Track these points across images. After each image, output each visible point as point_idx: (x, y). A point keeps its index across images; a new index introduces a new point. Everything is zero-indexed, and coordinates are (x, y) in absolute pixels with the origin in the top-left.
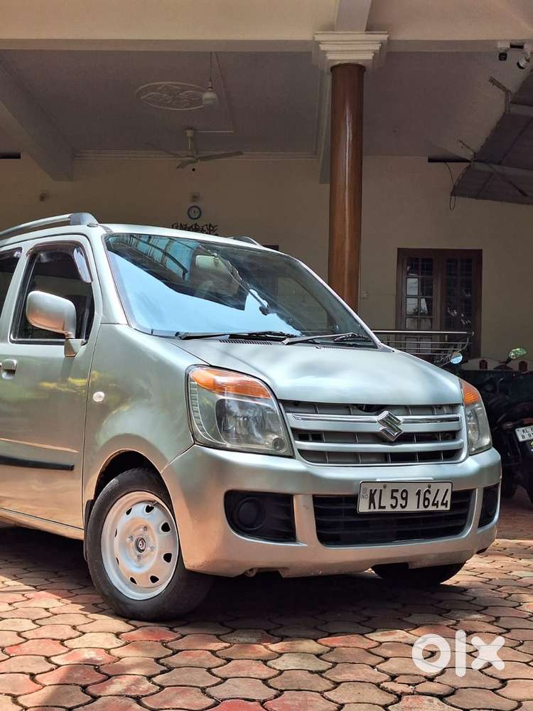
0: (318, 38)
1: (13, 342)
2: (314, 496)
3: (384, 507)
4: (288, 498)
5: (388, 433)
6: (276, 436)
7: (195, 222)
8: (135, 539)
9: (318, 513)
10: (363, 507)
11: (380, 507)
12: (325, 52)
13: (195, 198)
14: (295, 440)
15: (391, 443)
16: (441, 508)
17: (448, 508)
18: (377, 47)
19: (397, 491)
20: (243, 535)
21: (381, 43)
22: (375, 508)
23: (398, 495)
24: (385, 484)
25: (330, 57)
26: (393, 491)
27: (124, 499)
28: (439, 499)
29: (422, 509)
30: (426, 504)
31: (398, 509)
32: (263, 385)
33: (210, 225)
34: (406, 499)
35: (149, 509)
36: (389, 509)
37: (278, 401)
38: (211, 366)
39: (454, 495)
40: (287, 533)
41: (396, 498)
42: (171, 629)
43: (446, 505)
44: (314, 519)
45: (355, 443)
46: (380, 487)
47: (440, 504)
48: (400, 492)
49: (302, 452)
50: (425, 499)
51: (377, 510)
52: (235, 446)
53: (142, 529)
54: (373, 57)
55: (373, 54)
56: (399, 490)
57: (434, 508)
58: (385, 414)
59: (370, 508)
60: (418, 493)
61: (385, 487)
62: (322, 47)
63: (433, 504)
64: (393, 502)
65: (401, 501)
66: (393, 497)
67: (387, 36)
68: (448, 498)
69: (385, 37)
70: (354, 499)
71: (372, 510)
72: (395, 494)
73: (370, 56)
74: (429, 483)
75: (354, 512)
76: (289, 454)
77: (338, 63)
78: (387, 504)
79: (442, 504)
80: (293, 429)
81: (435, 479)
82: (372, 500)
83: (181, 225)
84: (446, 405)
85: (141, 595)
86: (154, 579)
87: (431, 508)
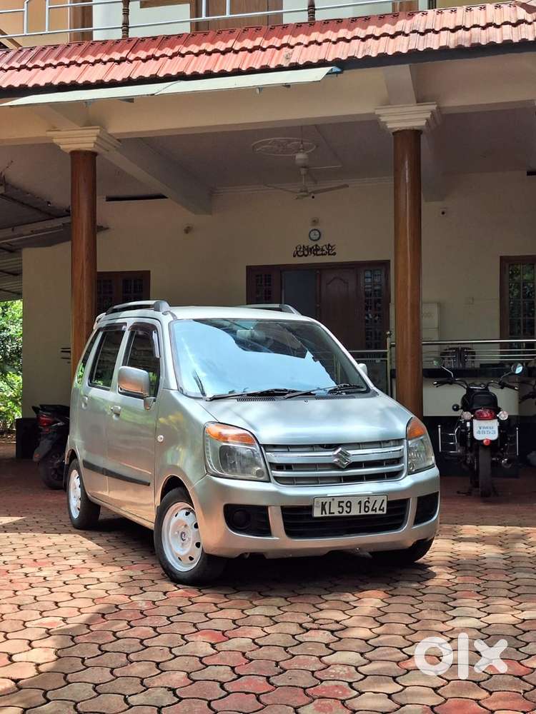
0: (377, 112)
1: (120, 393)
2: (282, 507)
3: (333, 513)
4: (265, 508)
5: (341, 463)
6: (259, 468)
7: (314, 243)
8: (180, 532)
9: (284, 517)
10: (317, 513)
11: (330, 513)
12: (385, 122)
13: (315, 222)
14: (272, 470)
15: (343, 470)
16: (379, 512)
17: (385, 512)
18: (428, 115)
19: (343, 502)
20: (236, 532)
21: (432, 112)
22: (326, 513)
23: (344, 505)
24: (333, 498)
25: (389, 126)
26: (340, 502)
27: (174, 507)
28: (377, 506)
29: (363, 513)
30: (367, 510)
31: (344, 514)
32: (251, 436)
33: (329, 245)
34: (350, 507)
35: (187, 514)
36: (337, 514)
37: (260, 445)
38: (219, 423)
39: (389, 503)
40: (265, 530)
41: (342, 507)
42: (200, 590)
43: (383, 510)
44: (282, 522)
45: (316, 470)
46: (330, 500)
47: (377, 510)
48: (345, 503)
49: (276, 478)
50: (365, 507)
51: (328, 515)
52: (232, 476)
53: (183, 527)
54: (426, 123)
55: (425, 121)
56: (345, 502)
57: (374, 513)
58: (340, 449)
59: (322, 514)
60: (360, 503)
61: (333, 499)
62: (383, 119)
63: (372, 510)
64: (340, 509)
65: (346, 509)
66: (339, 506)
67: (436, 106)
68: (385, 505)
69: (434, 107)
70: (310, 508)
71: (324, 515)
72: (341, 504)
73: (423, 123)
74: (368, 496)
75: (310, 516)
76: (267, 480)
77: (396, 130)
78: (336, 511)
79: (380, 509)
80: (270, 464)
81: (374, 493)
82: (323, 509)
83: (304, 246)
84: (393, 440)
85: (184, 568)
86: (191, 559)
87: (370, 513)
